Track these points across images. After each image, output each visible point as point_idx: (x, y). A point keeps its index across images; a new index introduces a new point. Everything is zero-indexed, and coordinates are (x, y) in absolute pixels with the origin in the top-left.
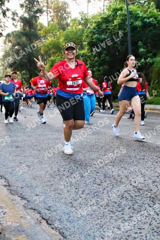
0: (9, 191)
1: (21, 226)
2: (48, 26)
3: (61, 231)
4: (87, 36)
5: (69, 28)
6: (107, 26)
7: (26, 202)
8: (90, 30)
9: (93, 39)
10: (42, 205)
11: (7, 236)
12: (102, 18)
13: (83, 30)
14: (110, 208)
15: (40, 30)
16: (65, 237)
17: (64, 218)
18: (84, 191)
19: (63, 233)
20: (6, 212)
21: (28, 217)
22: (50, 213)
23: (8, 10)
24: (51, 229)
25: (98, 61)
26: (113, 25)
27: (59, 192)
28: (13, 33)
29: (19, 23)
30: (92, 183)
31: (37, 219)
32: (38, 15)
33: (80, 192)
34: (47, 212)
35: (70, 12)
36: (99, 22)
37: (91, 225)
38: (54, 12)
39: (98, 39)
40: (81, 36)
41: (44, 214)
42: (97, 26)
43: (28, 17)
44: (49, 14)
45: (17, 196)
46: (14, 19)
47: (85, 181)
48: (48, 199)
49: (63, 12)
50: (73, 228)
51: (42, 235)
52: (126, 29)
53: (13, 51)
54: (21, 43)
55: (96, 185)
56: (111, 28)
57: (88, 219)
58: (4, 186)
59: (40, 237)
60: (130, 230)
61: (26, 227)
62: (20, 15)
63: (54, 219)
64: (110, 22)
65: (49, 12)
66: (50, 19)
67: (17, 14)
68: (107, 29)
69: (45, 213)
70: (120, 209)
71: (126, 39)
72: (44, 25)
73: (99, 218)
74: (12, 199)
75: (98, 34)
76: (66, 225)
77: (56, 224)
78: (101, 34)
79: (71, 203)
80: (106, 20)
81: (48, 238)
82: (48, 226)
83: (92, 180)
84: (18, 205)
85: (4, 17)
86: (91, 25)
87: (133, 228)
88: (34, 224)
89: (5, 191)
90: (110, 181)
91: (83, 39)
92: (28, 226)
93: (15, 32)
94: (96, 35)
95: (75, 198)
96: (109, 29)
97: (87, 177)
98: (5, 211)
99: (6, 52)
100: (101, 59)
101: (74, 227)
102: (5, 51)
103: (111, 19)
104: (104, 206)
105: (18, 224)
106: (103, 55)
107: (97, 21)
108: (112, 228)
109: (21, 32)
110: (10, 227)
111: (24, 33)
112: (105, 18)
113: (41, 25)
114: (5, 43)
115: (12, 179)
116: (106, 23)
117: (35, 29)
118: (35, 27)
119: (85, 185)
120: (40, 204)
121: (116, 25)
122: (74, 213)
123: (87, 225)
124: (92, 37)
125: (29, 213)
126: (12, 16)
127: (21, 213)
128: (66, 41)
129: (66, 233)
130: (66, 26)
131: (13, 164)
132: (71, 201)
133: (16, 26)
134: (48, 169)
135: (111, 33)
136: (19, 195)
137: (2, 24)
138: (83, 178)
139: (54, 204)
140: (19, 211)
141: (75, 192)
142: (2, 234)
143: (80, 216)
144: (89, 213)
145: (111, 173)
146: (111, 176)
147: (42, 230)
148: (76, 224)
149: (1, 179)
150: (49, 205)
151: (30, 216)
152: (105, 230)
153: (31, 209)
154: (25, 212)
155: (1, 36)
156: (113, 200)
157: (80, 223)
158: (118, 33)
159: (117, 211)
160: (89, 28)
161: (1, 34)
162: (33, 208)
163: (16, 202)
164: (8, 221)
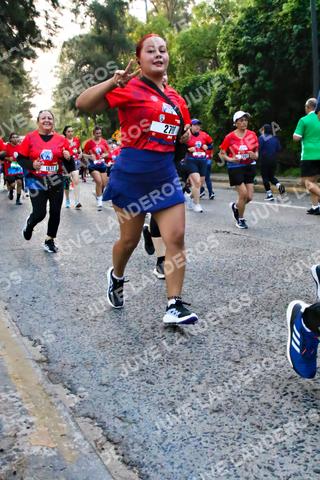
0: (46, 373)
1: (59, 456)
2: (148, 21)
3: (143, 471)
4: (226, 40)
5: (190, 24)
6: (268, 18)
7: (78, 399)
8: (231, 27)
9: (238, 46)
10: (109, 408)
13: (218, 28)
14: (255, 419)
15: (130, 31)
17: (154, 440)
18: (203, 375)
19: (148, 477)
20: (32, 424)
21: (78, 436)
22: (124, 427)
24: (122, 466)
25: (249, 91)
26: (281, 14)
27: (149, 377)
30: (221, 358)
31: (96, 441)
33: (195, 378)
34: (118, 424)
36: (250, 8)
37: (210, 460)
39: (247, 44)
40: (214, 40)
41: (111, 430)
42: (247, 17)
43: (105, 5)
45: (60, 386)
48: (125, 394)
50: (168, 465)
52: (307, 21)
54: (93, 60)
55: (230, 363)
56: (275, 20)
57: (205, 444)
58: (37, 362)
60: (295, 475)
63: (131, 441)
64: (273, 8)
66: (151, 7)
68: (267, 22)
69: (115, 428)
70: (277, 422)
71: (309, 42)
72: (139, 20)
73: (230, 442)
74: (49, 391)
75: (248, 34)
76: (155, 457)
77: (134, 457)
78: (255, 35)
79: (172, 404)
80: (267, 5)
83: (222, 350)
84: (59, 408)
85: (55, 7)
86: (236, 16)
87: (302, 468)
88: (86, 453)
89: (38, 374)
90: (262, 352)
91: (219, 45)
92: (74, 457)
93: (81, 36)
94: (245, 38)
95: (182, 393)
96: (272, 23)
97: (211, 343)
98: (31, 419)
99: (65, 79)
100: (256, 86)
101: (172, 463)
102: (64, 75)
103: (275, 2)
104: (241, 413)
105: (54, 453)
106: (260, 78)
107: (247, 6)
108: (255, 468)
109: (93, 37)
111: (97, 39)
113: (133, 20)
114: (62, 60)
115: (55, 348)
116: (266, 11)
117: (121, 30)
118: (120, 25)
119: (205, 362)
120: (107, 406)
122: (176, 429)
123: (201, 458)
124: (235, 41)
125: (81, 425)
127: (65, 425)
131: (63, 313)
132: (172, 399)
135: (275, 30)
136: (66, 383)
137: (50, 22)
138: (203, 346)
139: (136, 405)
140: (61, 422)
141: (184, 378)
142: (18, 475)
143: (189, 436)
144: (208, 428)
145: (264, 335)
146: (263, 343)
147: (102, 467)
148: (176, 456)
149: (34, 345)
150: (125, 408)
151: (82, 433)
152: (239, 472)
153: (87, 416)
154: (72, 423)
155: (48, 47)
156: (263, 400)
157: (187, 454)
158: (291, 31)
159: (271, 426)
160: (229, 23)
161: (49, 42)
162: (91, 415)
163: (57, 400)
164: (35, 445)
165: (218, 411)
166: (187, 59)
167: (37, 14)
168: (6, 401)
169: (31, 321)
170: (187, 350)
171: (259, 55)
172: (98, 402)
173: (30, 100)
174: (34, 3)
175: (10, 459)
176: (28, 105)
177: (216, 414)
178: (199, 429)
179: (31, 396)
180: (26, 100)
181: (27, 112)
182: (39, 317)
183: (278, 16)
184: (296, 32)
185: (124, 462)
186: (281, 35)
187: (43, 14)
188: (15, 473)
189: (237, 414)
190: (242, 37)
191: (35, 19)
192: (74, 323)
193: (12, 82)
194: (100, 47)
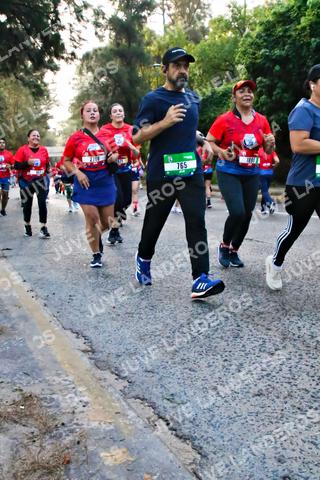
0: (93, 361)
1: (117, 430)
2: (165, 34)
3: (196, 443)
4: (244, 53)
5: (206, 37)
6: (286, 31)
7: (126, 384)
8: (249, 40)
9: (256, 59)
10: (157, 391)
11: (90, 448)
12: (275, 13)
13: (236, 42)
14: (296, 402)
15: (149, 44)
16: (204, 456)
17: (203, 418)
18: (241, 364)
19: (201, 448)
20: (87, 403)
21: (131, 414)
22: (174, 407)
23: (86, 6)
24: (175, 439)
25: (267, 103)
26: (299, 27)
27: (191, 365)
28: (96, 51)
29: (108, 32)
30: (257, 350)
31: (148, 419)
32: (144, 13)
33: (234, 367)
34: (168, 405)
35: (209, 5)
36: (268, 22)
37: (257, 435)
38: (177, 7)
39: (266, 57)
40: (232, 52)
41: (161, 409)
42: (266, 30)
43: (124, 19)
44: (167, 11)
45: (108, 372)
46: (97, 25)
47: (244, 346)
48: (170, 380)
49: (195, 6)
50: (219, 439)
51: (158, 450)
53: (95, 89)
55: (265, 355)
56: (293, 33)
57: (251, 422)
58: (83, 351)
59: (155, 453)
61: (126, 432)
62: (108, 16)
63: (182, 419)
64: (291, 22)
65: (166, 7)
66: (168, 20)
67: (104, 14)
69: (164, 407)
70: (316, 405)
72: (157, 33)
73: (274, 421)
74: (98, 377)
75: (266, 47)
76: (206, 432)
77: (186, 432)
78: (273, 48)
79: (215, 388)
80: (285, 18)
81: (171, 456)
82: (170, 432)
83: (257, 344)
84: (110, 390)
85: (79, 20)
86: (252, 30)
88: (140, 427)
89: (85, 361)
90: (294, 346)
91: (237, 58)
92: (130, 431)
93: (100, 49)
94: (263, 51)
95: (224, 379)
96: (290, 36)
97: (246, 337)
98: (85, 399)
99: (83, 91)
100: (274, 98)
101: (222, 437)
102: (82, 88)
103: (293, 15)
104: (282, 397)
105: (112, 427)
106: (278, 90)
107: (265, 20)
108: (301, 443)
109: (111, 50)
110: (95, 431)
111: (116, 52)
112: (282, 15)
113: (152, 33)
114: (81, 73)
115: (98, 339)
116: (285, 24)
117: (140, 43)
118: (139, 38)
119: (243, 353)
120: (155, 389)
121: (304, 28)
122: (222, 409)
123: (249, 434)
124: (254, 54)
125: (132, 404)
126: (93, 19)
127: (118, 405)
128: (200, 65)
129: (207, 448)
130: (200, 34)
132: (215, 384)
133: (101, 38)
134: (169, 321)
135: (293, 43)
136: (113, 370)
137: (75, 35)
138: (239, 340)
139: (182, 389)
140: (113, 402)
141: (224, 367)
142: (82, 444)
143: (235, 415)
144: (252, 409)
145: (296, 331)
146: (296, 337)
147: (158, 440)
148: (226, 431)
149: (77, 337)
150: (172, 391)
151: (135, 411)
152: (285, 445)
153: (137, 397)
154: (124, 403)
155: (72, 59)
156: (301, 386)
157: (235, 429)
158: (309, 44)
159: (311, 408)
160: (248, 36)
161: (73, 54)
162: (141, 396)
163: (107, 383)
164: (93, 420)
165: (259, 394)
166: (204, 71)
167: (62, 28)
168: (60, 383)
169: (71, 316)
170: (224, 343)
171: (277, 68)
172: (146, 385)
173: (48, 111)
174: (60, 17)
175: (72, 431)
176: (45, 117)
177: (258, 397)
178: (244, 409)
179: (82, 380)
180: (44, 112)
181: (45, 123)
182: (78, 313)
183: (297, 29)
184: (314, 45)
185: (177, 436)
186: (298, 47)
187: (67, 27)
188: (78, 443)
189: (278, 397)
190: (260, 50)
191: (60, 32)
192: (113, 319)
193: (33, 94)
194: (118, 60)
